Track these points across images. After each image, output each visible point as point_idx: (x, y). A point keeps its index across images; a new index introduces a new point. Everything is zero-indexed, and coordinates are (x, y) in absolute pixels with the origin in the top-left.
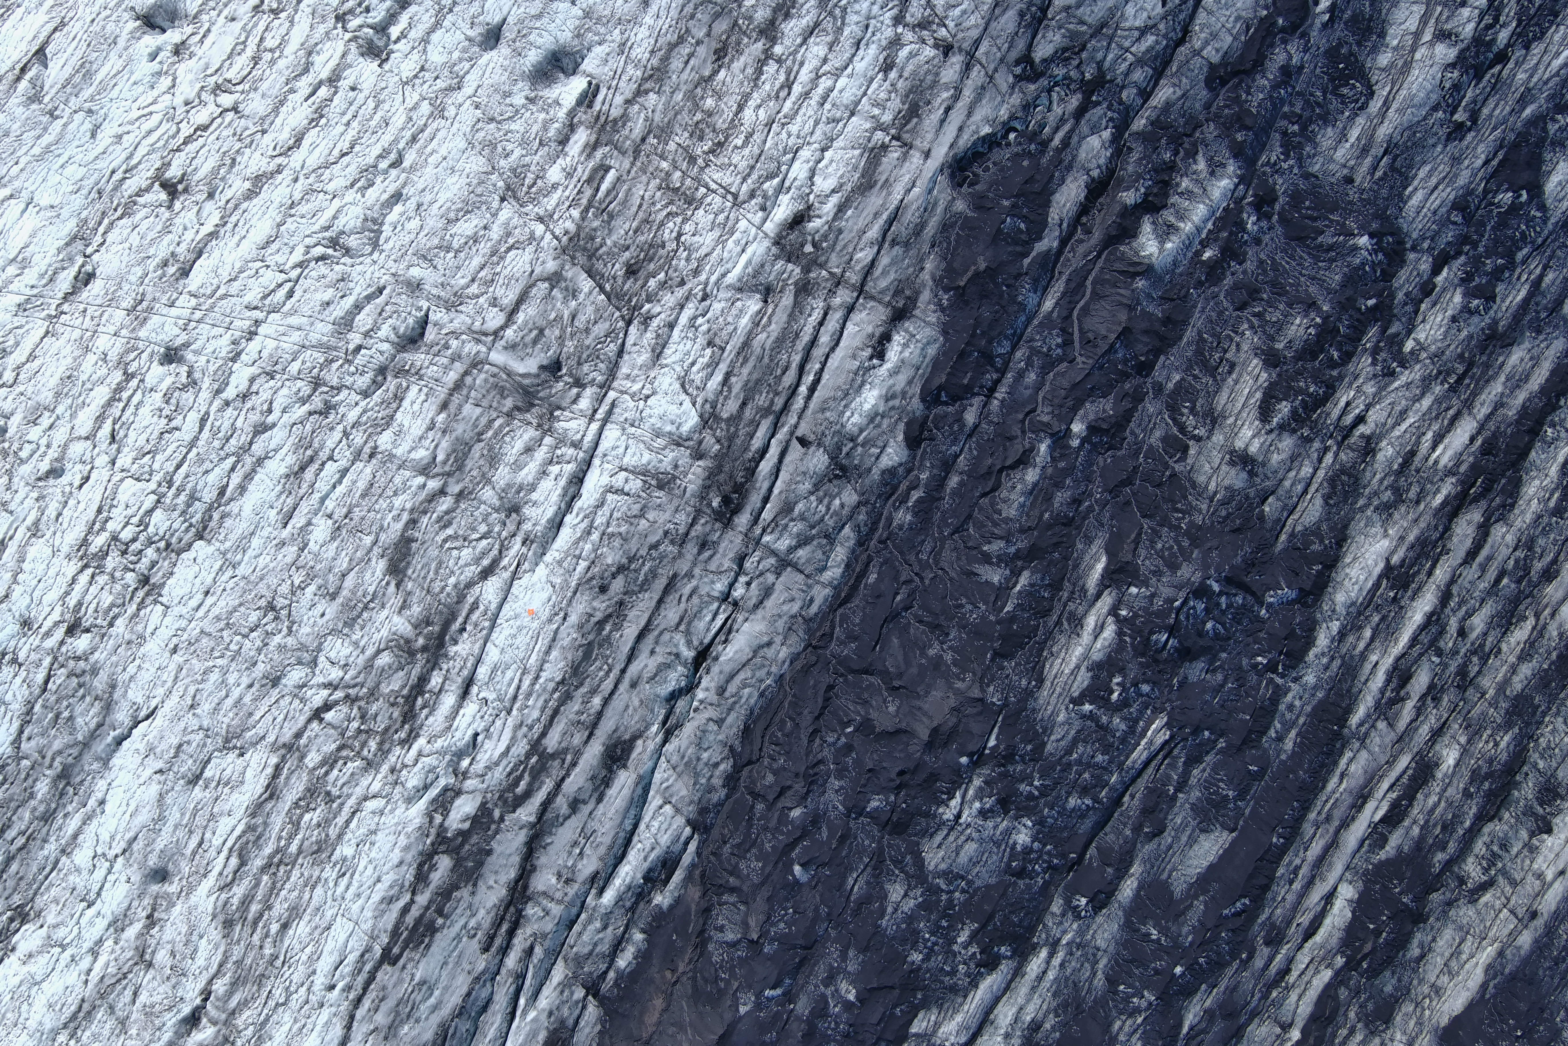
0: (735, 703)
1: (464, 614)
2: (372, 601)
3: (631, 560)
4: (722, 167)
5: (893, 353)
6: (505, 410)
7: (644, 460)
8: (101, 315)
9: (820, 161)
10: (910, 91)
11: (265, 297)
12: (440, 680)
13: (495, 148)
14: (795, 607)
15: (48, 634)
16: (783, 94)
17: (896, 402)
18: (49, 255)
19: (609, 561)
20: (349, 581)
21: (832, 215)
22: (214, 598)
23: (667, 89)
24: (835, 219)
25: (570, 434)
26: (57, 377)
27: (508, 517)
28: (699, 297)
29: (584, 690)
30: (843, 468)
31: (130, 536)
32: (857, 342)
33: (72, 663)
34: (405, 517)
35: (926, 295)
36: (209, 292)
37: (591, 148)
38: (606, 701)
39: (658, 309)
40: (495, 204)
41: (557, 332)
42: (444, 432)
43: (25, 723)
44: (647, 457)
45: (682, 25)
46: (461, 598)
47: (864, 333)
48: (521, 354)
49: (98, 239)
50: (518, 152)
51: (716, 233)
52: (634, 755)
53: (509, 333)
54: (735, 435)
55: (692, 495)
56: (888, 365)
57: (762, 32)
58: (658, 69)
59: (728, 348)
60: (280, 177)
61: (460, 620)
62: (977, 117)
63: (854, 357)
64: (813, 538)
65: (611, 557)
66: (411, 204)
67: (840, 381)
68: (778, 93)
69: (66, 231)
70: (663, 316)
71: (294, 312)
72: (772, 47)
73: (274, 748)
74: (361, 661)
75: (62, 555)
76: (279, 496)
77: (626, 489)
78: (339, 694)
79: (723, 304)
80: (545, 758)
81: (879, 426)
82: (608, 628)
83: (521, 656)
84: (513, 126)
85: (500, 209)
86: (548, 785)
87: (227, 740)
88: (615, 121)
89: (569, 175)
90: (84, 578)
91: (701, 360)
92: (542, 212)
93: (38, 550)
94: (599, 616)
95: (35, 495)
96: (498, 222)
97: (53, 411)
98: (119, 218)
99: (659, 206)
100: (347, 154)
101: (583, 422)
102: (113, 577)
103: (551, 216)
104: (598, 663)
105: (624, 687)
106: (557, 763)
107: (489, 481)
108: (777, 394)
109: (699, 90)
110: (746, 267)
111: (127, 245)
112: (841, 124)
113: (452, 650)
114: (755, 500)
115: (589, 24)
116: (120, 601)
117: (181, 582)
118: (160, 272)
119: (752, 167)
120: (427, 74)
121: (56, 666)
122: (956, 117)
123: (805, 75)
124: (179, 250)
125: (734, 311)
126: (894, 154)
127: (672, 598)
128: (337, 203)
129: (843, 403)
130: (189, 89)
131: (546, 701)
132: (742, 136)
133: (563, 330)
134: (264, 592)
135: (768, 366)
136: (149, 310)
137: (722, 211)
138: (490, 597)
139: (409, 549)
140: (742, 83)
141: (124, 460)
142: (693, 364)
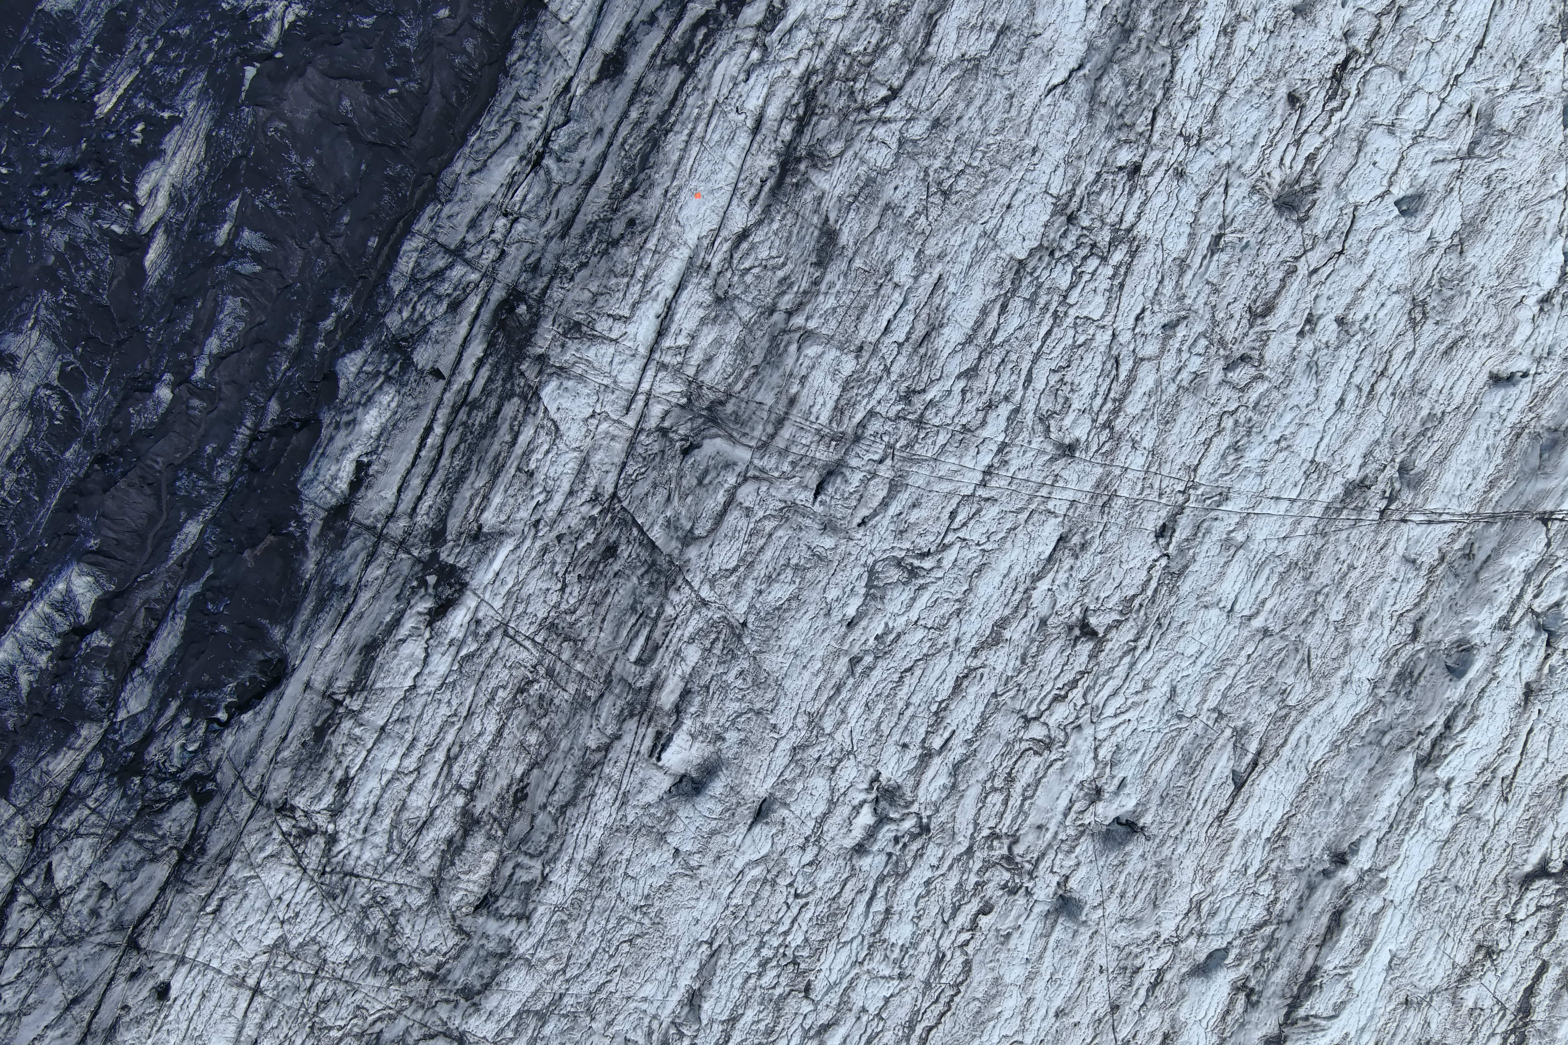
0: (504, 116)
1: (763, 194)
2: (851, 204)
3: (605, 252)
4: (519, 665)
5: (347, 469)
6: (733, 400)
7: (593, 350)
8: (1143, 490)
9: (418, 675)
10: (322, 756)
11: (979, 511)
12: (782, 130)
13: (754, 681)
14: (447, 210)
15: (1158, 164)
16: (456, 749)
17: (345, 418)
18: (1203, 555)
19: (626, 249)
20: (873, 222)
21: (406, 616)
22: (1001, 201)
23: (577, 753)
24: (404, 611)
25: (668, 378)
26: (1179, 422)
27: (726, 292)
28: (542, 523)
29: (647, 125)
30: (398, 348)
31: (1089, 261)
32: (383, 479)
33: (1132, 137)
34: (823, 287)
35: (313, 532)
36: (1036, 516)
37: (655, 686)
38: (625, 115)
39: (584, 509)
40: (751, 618)
41: (684, 482)
42: (791, 375)
43: (1169, 80)
44: (591, 354)
45: (562, 827)
46: (767, 209)
47: (375, 489)
48: (719, 458)
49: (1156, 574)
50: (731, 677)
51: (525, 592)
52: (598, 65)
53: (732, 480)
54: (505, 381)
55: (546, 317)
56: (353, 456)
57: (477, 822)
58: (586, 776)
59: (513, 471)
60: (973, 644)
61: (766, 189)
62: (255, 730)
63: (386, 464)
64: (429, 278)
65: (624, 253)
66: (836, 616)
67: (399, 438)
68: (461, 751)
69: (1189, 581)
70: (579, 502)
71: (948, 496)
72: (467, 804)
73: (932, 62)
74: (857, 145)
75: (1153, 241)
76: (948, 304)
77: (611, 320)
78: (876, 113)
79: (518, 516)
80: (680, 60)
81: (363, 394)
82: (626, 186)
83: (706, 154)
84: (736, 706)
85: (747, 613)
86: (677, 36)
87: (977, 67)
88: (631, 715)
89: (677, 653)
90: (1129, 218)
91: (540, 456)
92: (704, 611)
93: (1177, 245)
94: (635, 197)
95: (1188, 301)
96: (748, 598)
97: (1179, 387)
98: (1135, 596)
99: (584, 620)
100: (906, 671)
101: (657, 391)
102: (1103, 222)
103: (694, 607)
104: (635, 151)
105: (609, 129)
106: (670, 56)
107: (745, 325)
108: (464, 424)
109: (544, 752)
110: (495, 556)
111: (1125, 567)
112: (395, 717)
113: (772, 161)
114: (486, 315)
115: (660, 827)
116: (1093, 197)
117: (1035, 217)
118: (1089, 537)
119: (488, 666)
120: (828, 763)
121: (1147, 134)
122: (276, 730)
123: (432, 772)
124: (1071, 561)
125: (507, 509)
126: (341, 684)
127: (565, 216)
128: (913, 615)
129: (398, 416)
130: (1079, 742)
131: (681, 113)
132: (498, 700)
133: (679, 485)
134: (953, 209)
135: (473, 452)
136: (1094, 497)
137: (519, 616)
138: (738, 210)
139: (818, 255)
140: (498, 761)
141: (1104, 338)
142: (548, 452)
